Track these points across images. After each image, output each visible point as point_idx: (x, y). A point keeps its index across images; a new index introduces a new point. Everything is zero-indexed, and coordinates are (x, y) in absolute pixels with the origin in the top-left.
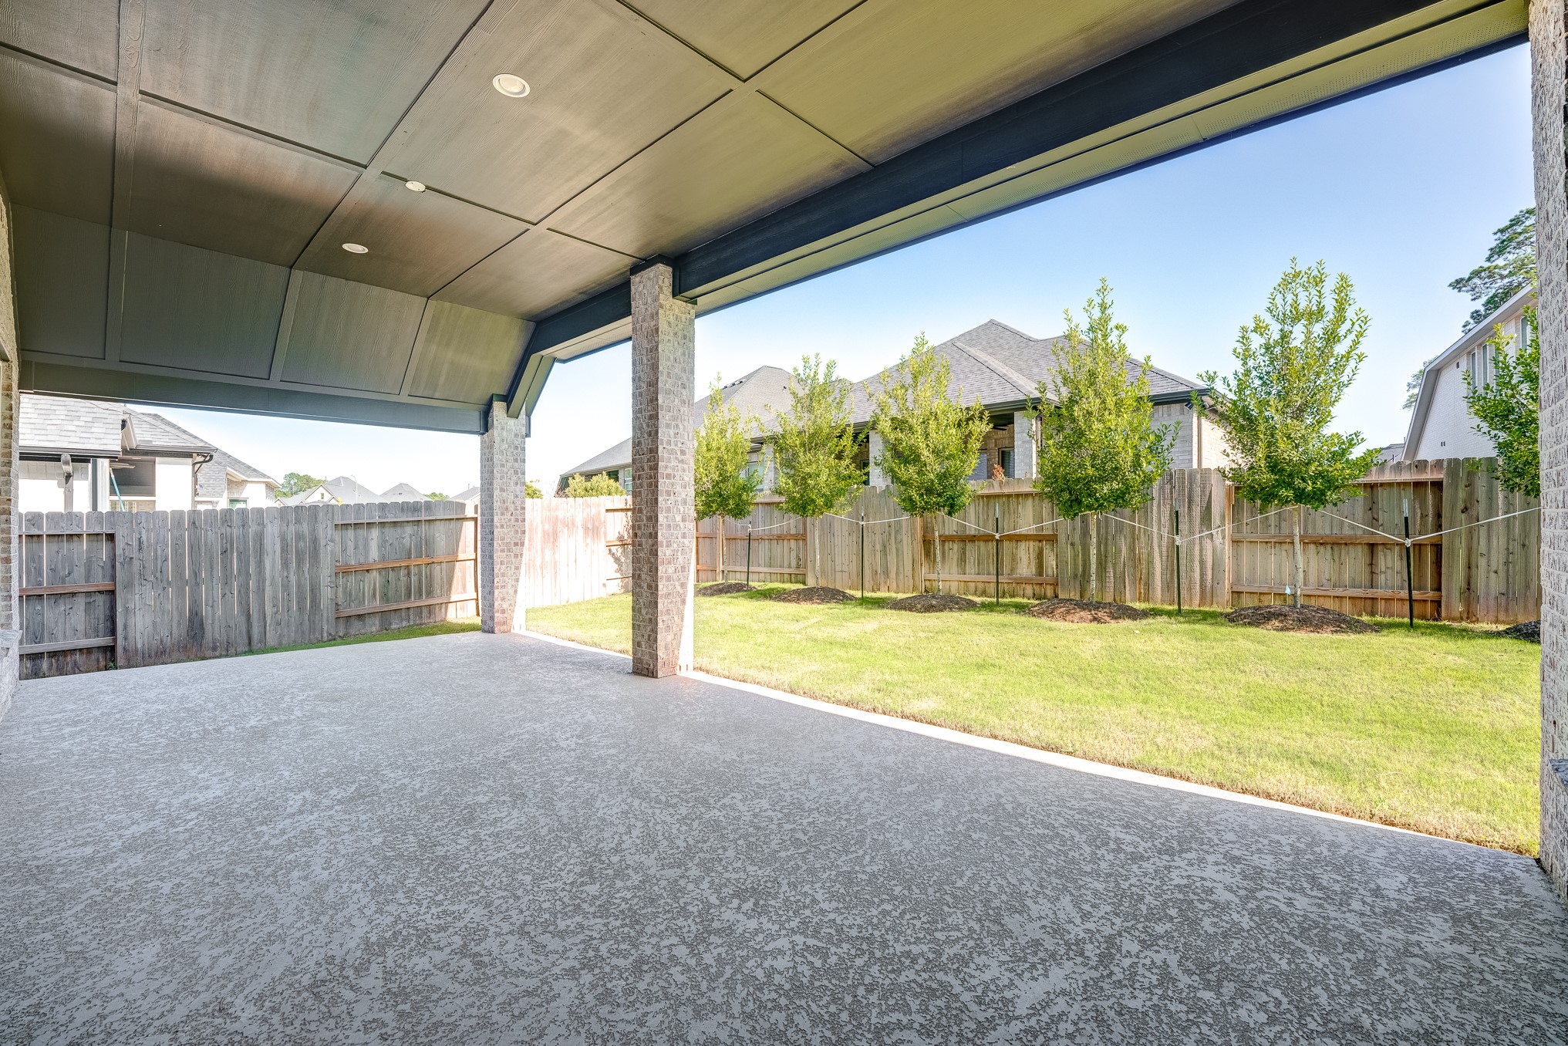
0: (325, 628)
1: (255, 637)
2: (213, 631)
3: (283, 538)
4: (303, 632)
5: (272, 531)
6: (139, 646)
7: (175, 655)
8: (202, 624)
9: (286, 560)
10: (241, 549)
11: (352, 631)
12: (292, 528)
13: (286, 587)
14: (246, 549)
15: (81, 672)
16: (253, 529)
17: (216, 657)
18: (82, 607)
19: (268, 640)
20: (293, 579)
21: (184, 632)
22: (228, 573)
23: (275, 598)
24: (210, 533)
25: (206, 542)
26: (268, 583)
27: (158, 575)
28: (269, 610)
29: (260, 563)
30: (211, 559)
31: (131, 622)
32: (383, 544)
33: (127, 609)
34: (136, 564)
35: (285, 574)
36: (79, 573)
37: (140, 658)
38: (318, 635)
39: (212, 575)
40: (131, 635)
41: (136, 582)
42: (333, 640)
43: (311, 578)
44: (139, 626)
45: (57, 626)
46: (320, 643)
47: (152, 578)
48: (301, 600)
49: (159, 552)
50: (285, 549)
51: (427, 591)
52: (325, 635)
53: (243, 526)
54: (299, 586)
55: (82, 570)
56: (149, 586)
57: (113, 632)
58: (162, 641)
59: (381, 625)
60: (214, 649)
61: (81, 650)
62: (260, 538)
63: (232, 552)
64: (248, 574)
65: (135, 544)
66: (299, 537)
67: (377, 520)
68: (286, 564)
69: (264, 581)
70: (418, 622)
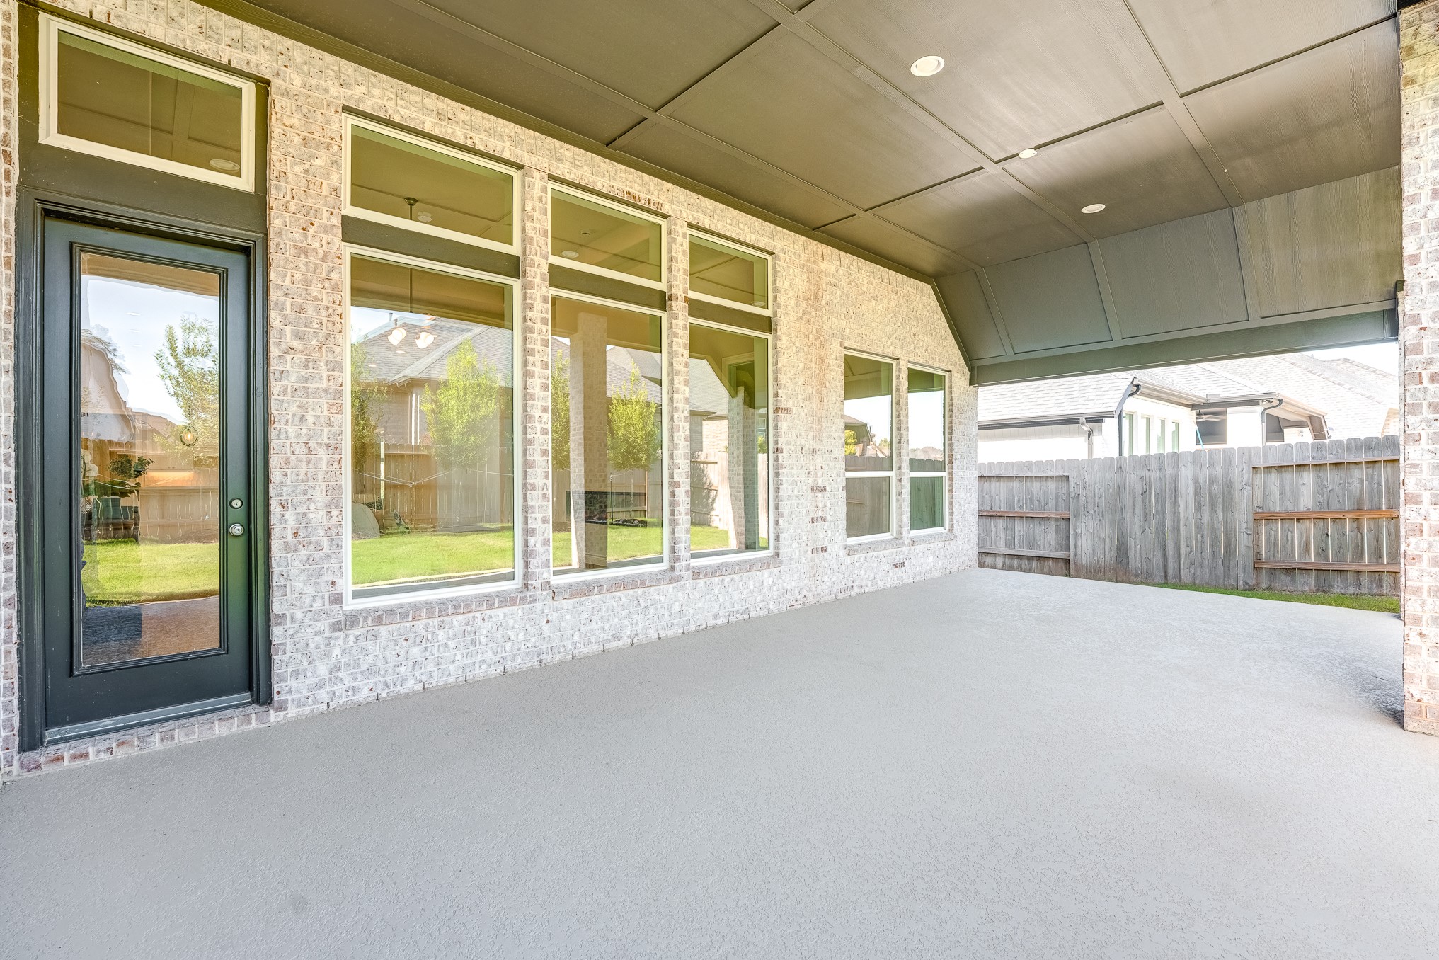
0: (1241, 575)
1: (1171, 572)
2: (1136, 559)
3: (1197, 482)
4: (1217, 576)
5: (1186, 474)
6: (1084, 562)
7: (1108, 575)
8: (1127, 553)
9: (1200, 502)
10: (1158, 491)
11: (1279, 585)
12: (1205, 472)
13: (1199, 528)
14: (1163, 491)
15: (1052, 574)
16: (1169, 471)
17: (1136, 583)
18: (1054, 528)
19: (1182, 577)
20: (1206, 520)
21: (1114, 559)
22: (1147, 511)
23: (1188, 538)
24: (1133, 475)
25: (1130, 483)
26: (1182, 523)
27: (1096, 508)
28: (1183, 549)
29: (1175, 504)
30: (1134, 498)
31: (1079, 543)
32: (1320, 489)
33: (1076, 533)
34: (1082, 498)
35: (1199, 516)
36: (1052, 503)
37: (1084, 572)
38: (1232, 581)
39: (1134, 512)
40: (1079, 553)
41: (1082, 513)
42: (1250, 591)
43: (1225, 522)
44: (1084, 546)
45: (1040, 539)
46: (1233, 590)
47: (1092, 512)
48: (1214, 543)
49: (1096, 491)
50: (1198, 492)
51: (1389, 554)
52: (1241, 583)
53: (1160, 469)
54: (1213, 529)
55: (1054, 501)
56: (1090, 517)
57: (1068, 549)
58: (1098, 562)
59: (1318, 585)
60: (1137, 576)
61: (1053, 558)
62: (1175, 481)
63: (1150, 493)
64: (1164, 513)
65: (1081, 483)
66: (1212, 480)
67: (1310, 461)
68: (1199, 507)
69: (1178, 521)
70: (1375, 591)
